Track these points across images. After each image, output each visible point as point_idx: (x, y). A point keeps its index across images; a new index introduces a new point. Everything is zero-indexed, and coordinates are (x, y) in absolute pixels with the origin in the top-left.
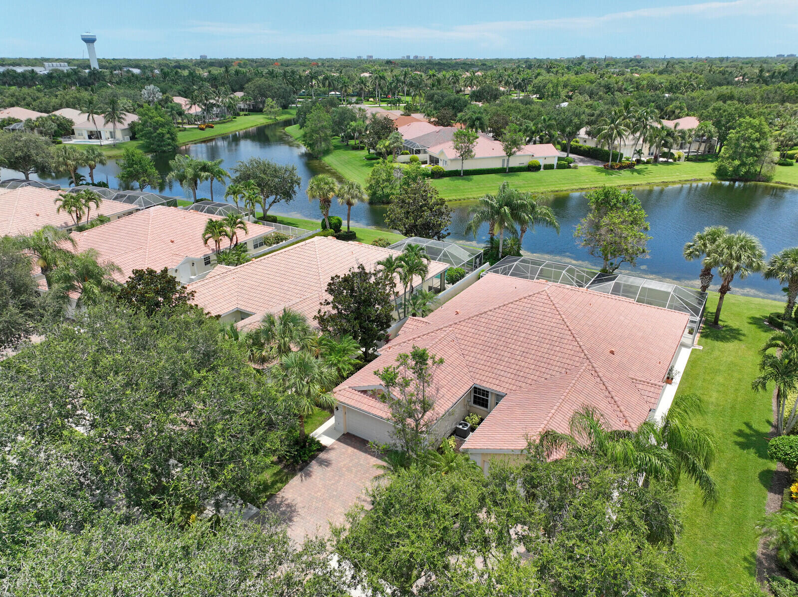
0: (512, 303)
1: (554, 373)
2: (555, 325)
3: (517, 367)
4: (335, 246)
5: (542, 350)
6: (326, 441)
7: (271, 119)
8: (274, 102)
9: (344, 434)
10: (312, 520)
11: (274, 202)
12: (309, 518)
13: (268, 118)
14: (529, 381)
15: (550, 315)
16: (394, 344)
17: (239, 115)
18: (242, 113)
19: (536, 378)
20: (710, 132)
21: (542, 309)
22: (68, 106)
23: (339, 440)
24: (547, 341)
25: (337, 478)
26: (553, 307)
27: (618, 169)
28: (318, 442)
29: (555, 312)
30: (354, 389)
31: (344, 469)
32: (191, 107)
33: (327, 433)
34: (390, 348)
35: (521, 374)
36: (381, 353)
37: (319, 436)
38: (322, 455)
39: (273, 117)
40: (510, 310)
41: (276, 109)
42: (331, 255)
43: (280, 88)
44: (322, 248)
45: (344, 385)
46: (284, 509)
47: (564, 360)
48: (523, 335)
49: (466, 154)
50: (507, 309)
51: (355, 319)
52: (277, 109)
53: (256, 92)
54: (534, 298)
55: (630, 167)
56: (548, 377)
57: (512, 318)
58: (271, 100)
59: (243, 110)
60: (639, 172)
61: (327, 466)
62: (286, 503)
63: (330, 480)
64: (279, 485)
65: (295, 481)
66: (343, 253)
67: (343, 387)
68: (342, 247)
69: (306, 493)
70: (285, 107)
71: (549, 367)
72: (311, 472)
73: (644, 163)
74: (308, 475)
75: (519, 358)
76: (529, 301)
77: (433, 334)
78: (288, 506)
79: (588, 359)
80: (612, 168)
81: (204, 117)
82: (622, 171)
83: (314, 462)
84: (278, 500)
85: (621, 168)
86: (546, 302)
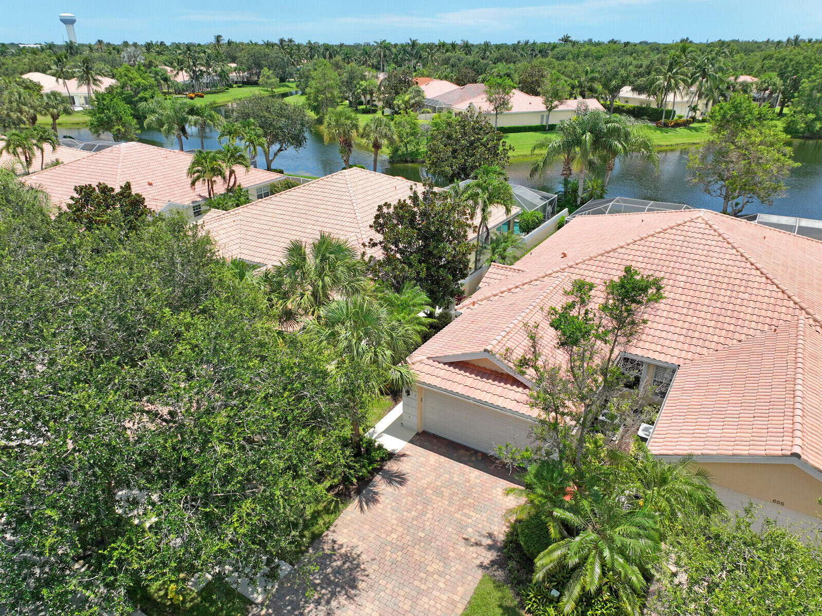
0: (653, 236)
1: (751, 332)
2: (731, 262)
3: (686, 325)
4: (372, 179)
5: (721, 298)
6: (391, 444)
7: (267, 91)
8: (271, 72)
9: (418, 434)
10: (390, 586)
11: (280, 150)
12: (383, 582)
13: (264, 90)
14: (713, 345)
15: (718, 249)
16: (479, 298)
17: (231, 87)
18: (235, 86)
19: (722, 340)
20: (775, 84)
21: (703, 241)
22: (37, 70)
23: (411, 442)
24: (724, 286)
25: (420, 507)
26: (721, 238)
27: (672, 127)
28: (380, 447)
29: (725, 244)
30: (435, 359)
31: (429, 491)
32: (178, 73)
33: (391, 430)
34: (474, 304)
35: (697, 334)
36: (461, 311)
37: (380, 436)
38: (392, 466)
39: (269, 89)
40: (652, 244)
41: (273, 80)
42: (369, 188)
43: (276, 57)
44: (355, 180)
45: (419, 355)
46: (339, 563)
47: (763, 313)
48: (684, 278)
49: (501, 106)
50: (647, 243)
51: (420, 262)
52: (275, 80)
53: (251, 61)
54: (686, 228)
55: (685, 124)
56: (743, 337)
57: (658, 256)
58: (267, 70)
59: (236, 83)
60: (696, 129)
61: (401, 483)
62: (343, 551)
63: (409, 511)
64: (327, 518)
65: (351, 511)
66: (382, 188)
67: (418, 359)
68: (381, 180)
69: (373, 535)
70: (282, 80)
71: (740, 322)
72: (376, 493)
73: (699, 122)
74: (372, 499)
75: (685, 311)
76: (679, 232)
77: (538, 282)
78: (346, 558)
79: (802, 309)
80: (666, 125)
81: (193, 86)
82: (678, 129)
83: (378, 478)
84: (327, 548)
85: (677, 125)
86: (707, 231)
